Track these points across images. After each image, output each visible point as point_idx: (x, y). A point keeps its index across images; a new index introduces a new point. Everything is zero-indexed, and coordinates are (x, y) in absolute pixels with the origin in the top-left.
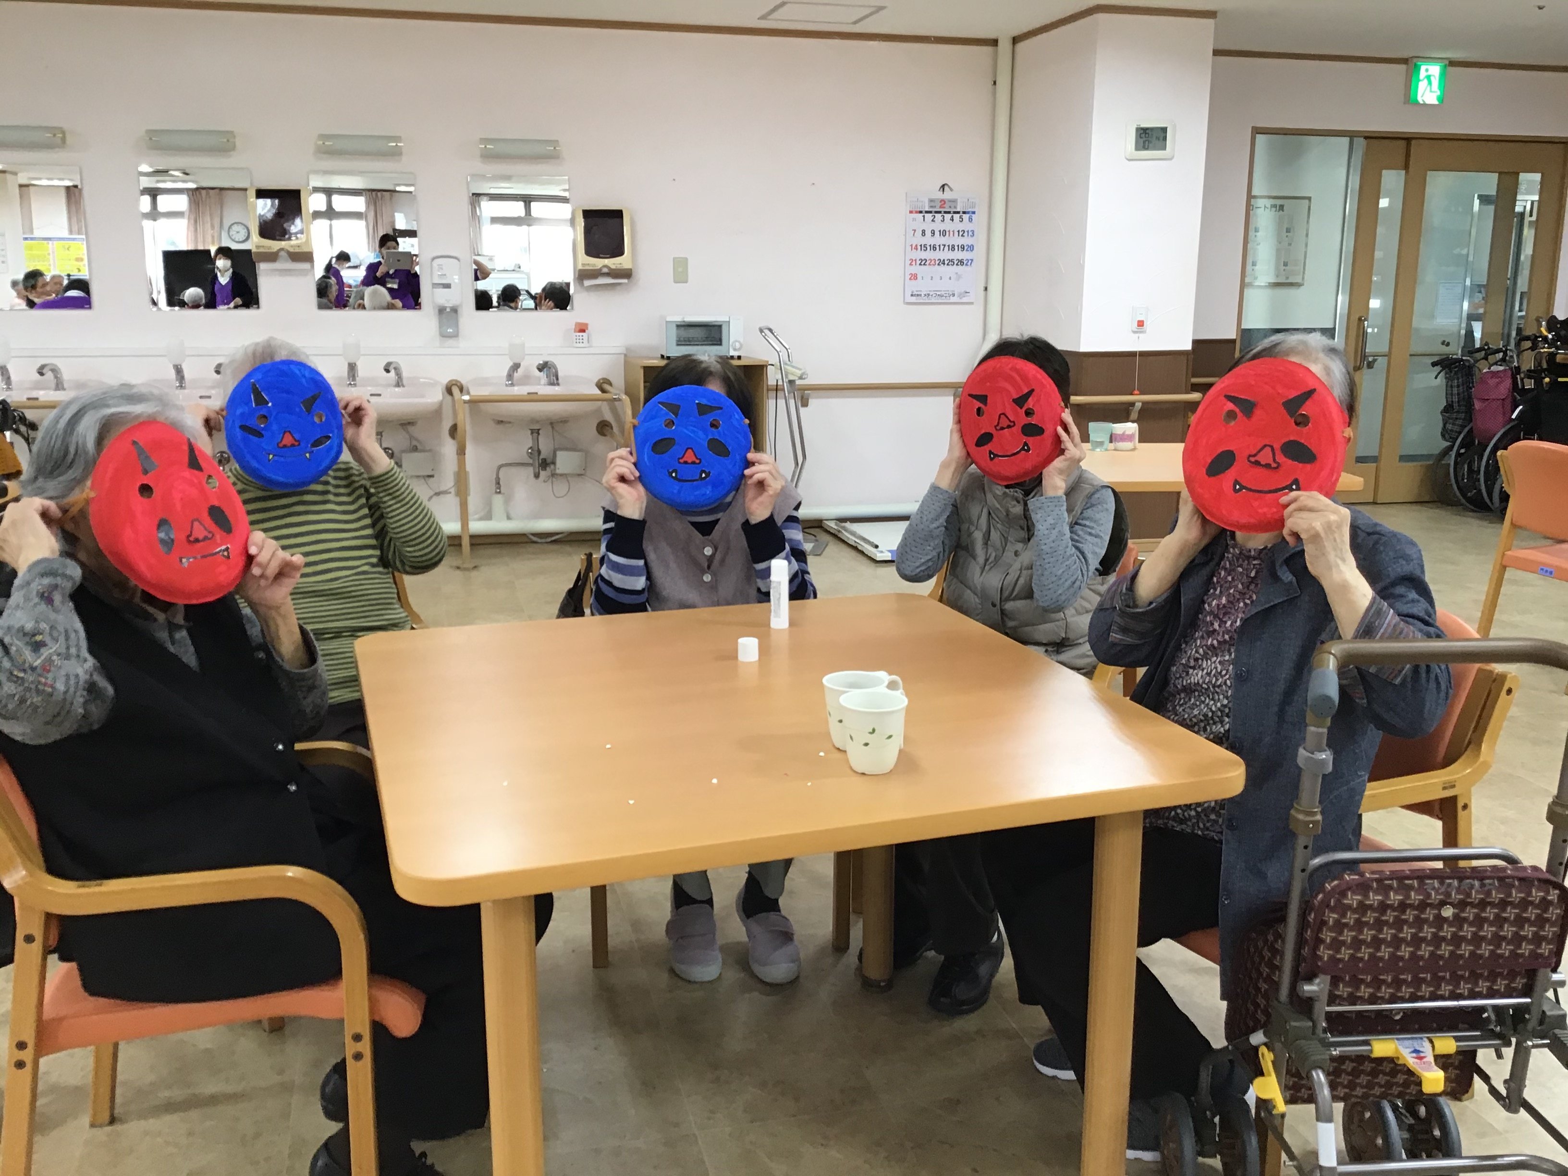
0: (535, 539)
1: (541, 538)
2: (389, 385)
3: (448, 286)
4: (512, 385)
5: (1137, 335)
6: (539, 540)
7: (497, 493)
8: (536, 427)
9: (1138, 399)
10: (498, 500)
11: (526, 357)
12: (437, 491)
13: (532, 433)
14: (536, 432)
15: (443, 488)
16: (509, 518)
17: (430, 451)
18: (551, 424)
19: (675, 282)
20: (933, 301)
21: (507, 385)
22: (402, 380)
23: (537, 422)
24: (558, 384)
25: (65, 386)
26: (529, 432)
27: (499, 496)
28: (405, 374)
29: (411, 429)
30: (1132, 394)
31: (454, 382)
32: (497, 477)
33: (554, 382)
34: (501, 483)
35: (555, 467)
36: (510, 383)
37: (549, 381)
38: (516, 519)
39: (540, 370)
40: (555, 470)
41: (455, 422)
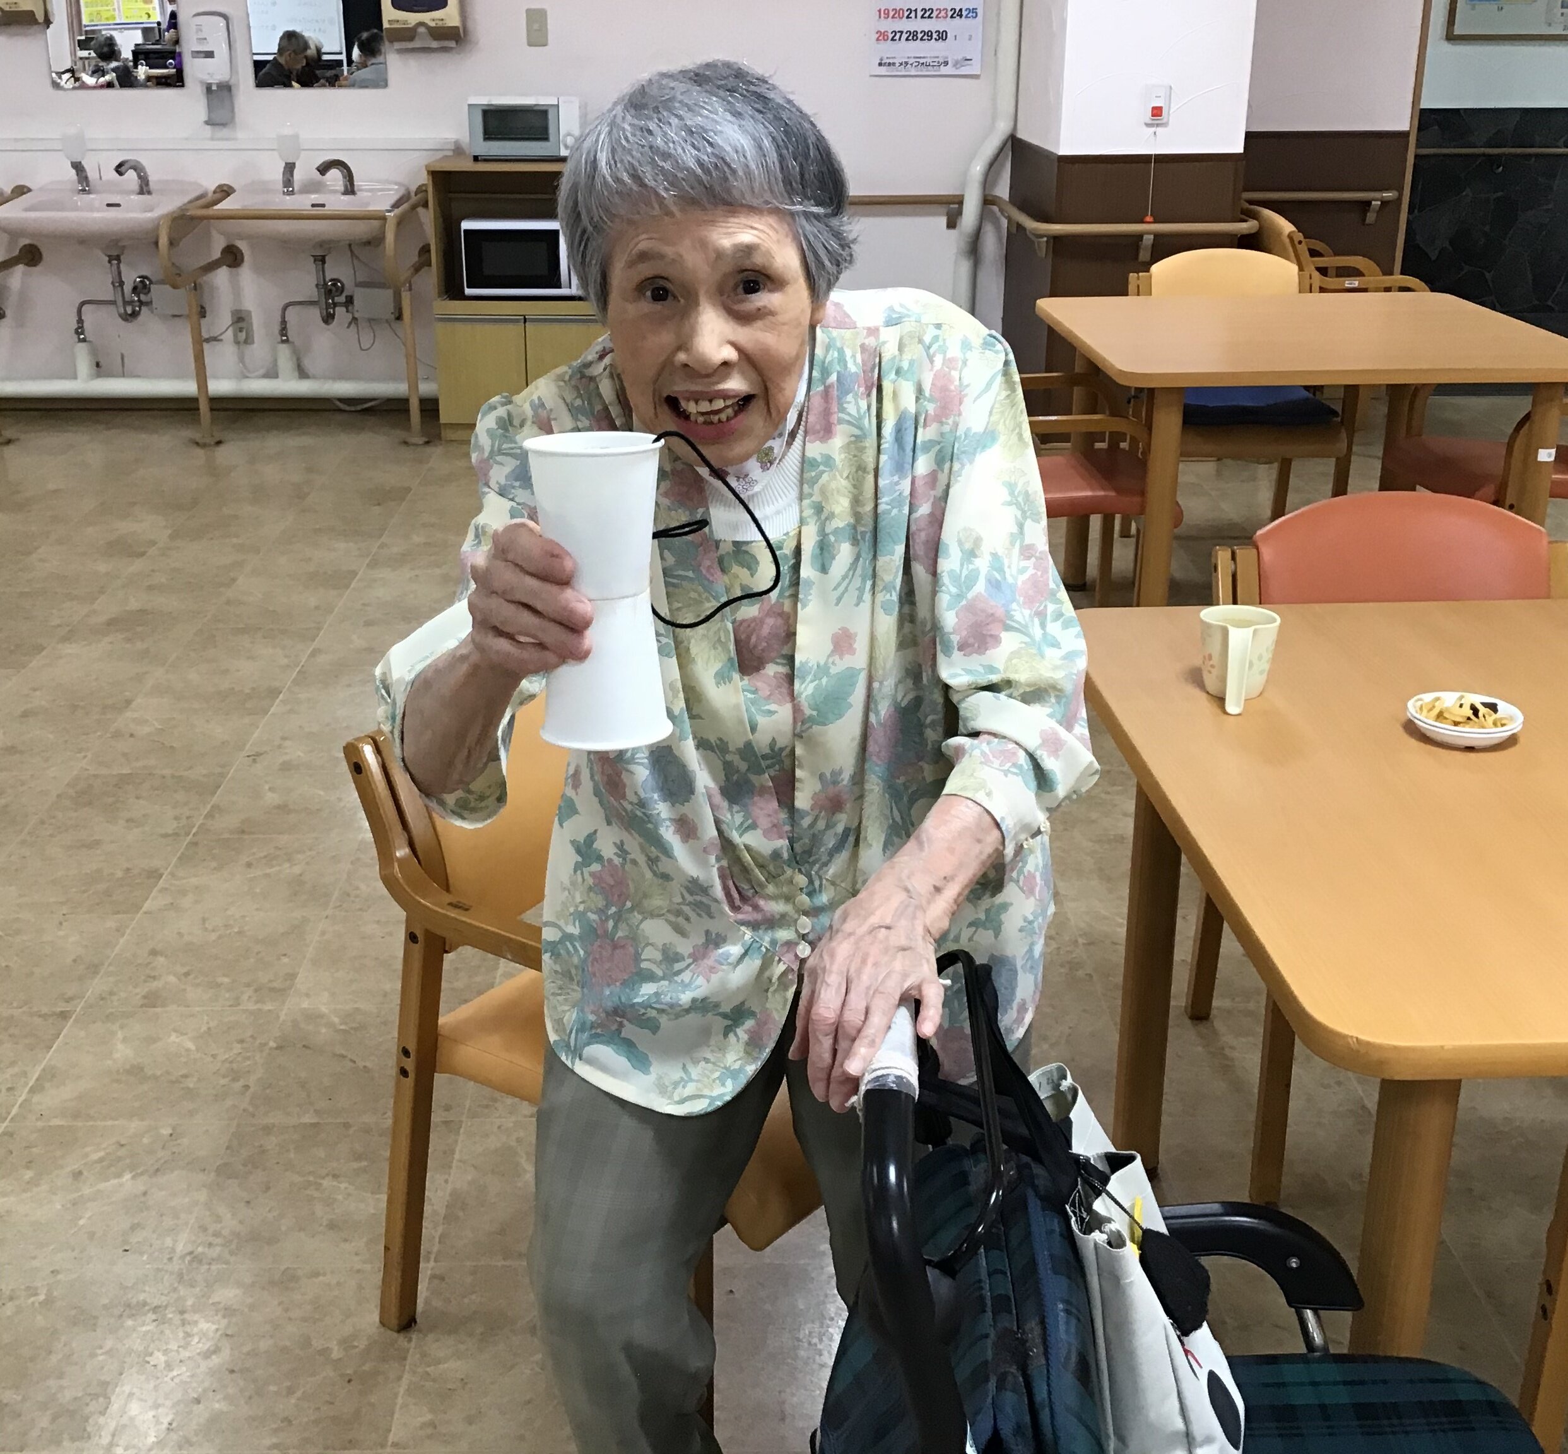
0: (342, 406)
1: (349, 405)
2: (132, 192)
3: (210, 55)
4: (292, 193)
5: (1153, 129)
6: (347, 408)
7: (283, 342)
8: (319, 253)
9: (1149, 228)
10: (285, 352)
11: (303, 154)
12: (207, 337)
13: (314, 261)
14: (321, 260)
15: (217, 333)
16: (303, 376)
18: (350, 248)
19: (530, 44)
20: (913, 73)
21: (284, 193)
22: (147, 184)
24: (353, 193)
26: (312, 259)
27: (284, 346)
28: (153, 177)
30: (1142, 222)
31: (224, 188)
32: (283, 320)
33: (349, 191)
34: (288, 328)
35: (353, 308)
36: (291, 191)
37: (342, 189)
38: (313, 378)
39: (322, 170)
40: (354, 312)
41: (231, 243)
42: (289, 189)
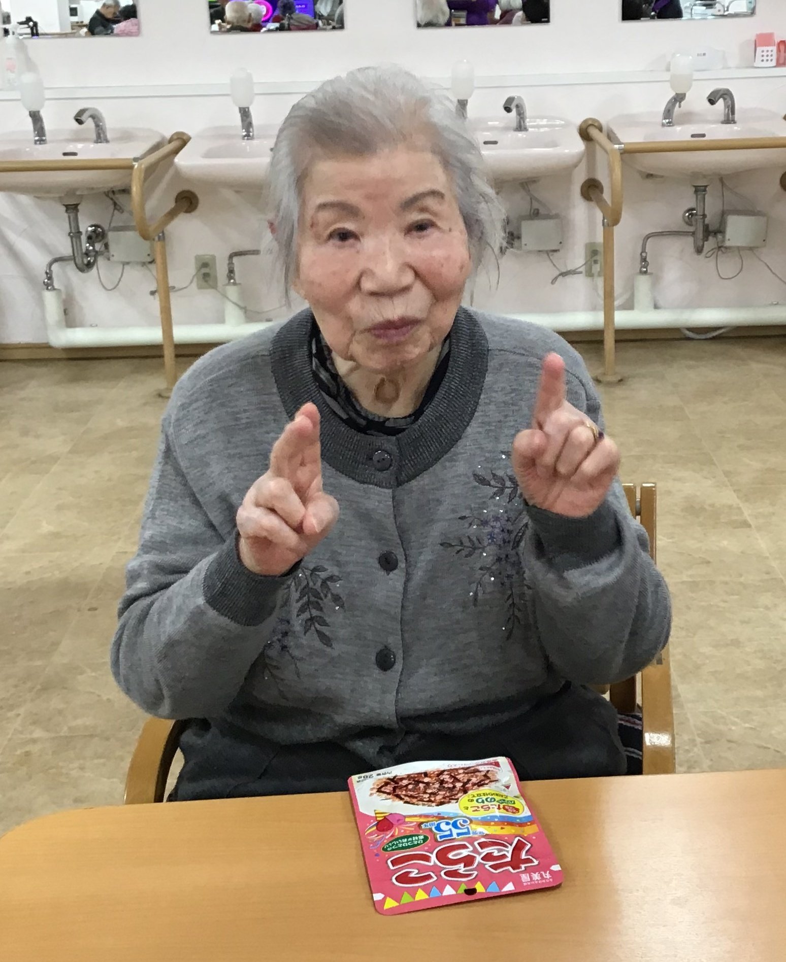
0: (690, 335)
1: (698, 334)
2: (506, 129)
4: (670, 124)
6: (698, 337)
7: (642, 273)
8: (700, 183)
10: (643, 284)
11: (694, 84)
12: (564, 271)
13: (696, 192)
14: (700, 191)
15: (570, 267)
16: (656, 307)
17: (557, 216)
18: (721, 180)
21: (663, 125)
22: (524, 121)
23: (705, 176)
24: (734, 122)
25: (109, 136)
26: (691, 189)
27: (645, 277)
28: (529, 113)
29: (532, 188)
31: (590, 122)
32: (644, 251)
33: (729, 119)
34: (648, 259)
35: (724, 237)
36: (669, 123)
37: (722, 118)
38: (665, 308)
39: (712, 102)
40: (723, 241)
41: (591, 177)
42: (667, 121)
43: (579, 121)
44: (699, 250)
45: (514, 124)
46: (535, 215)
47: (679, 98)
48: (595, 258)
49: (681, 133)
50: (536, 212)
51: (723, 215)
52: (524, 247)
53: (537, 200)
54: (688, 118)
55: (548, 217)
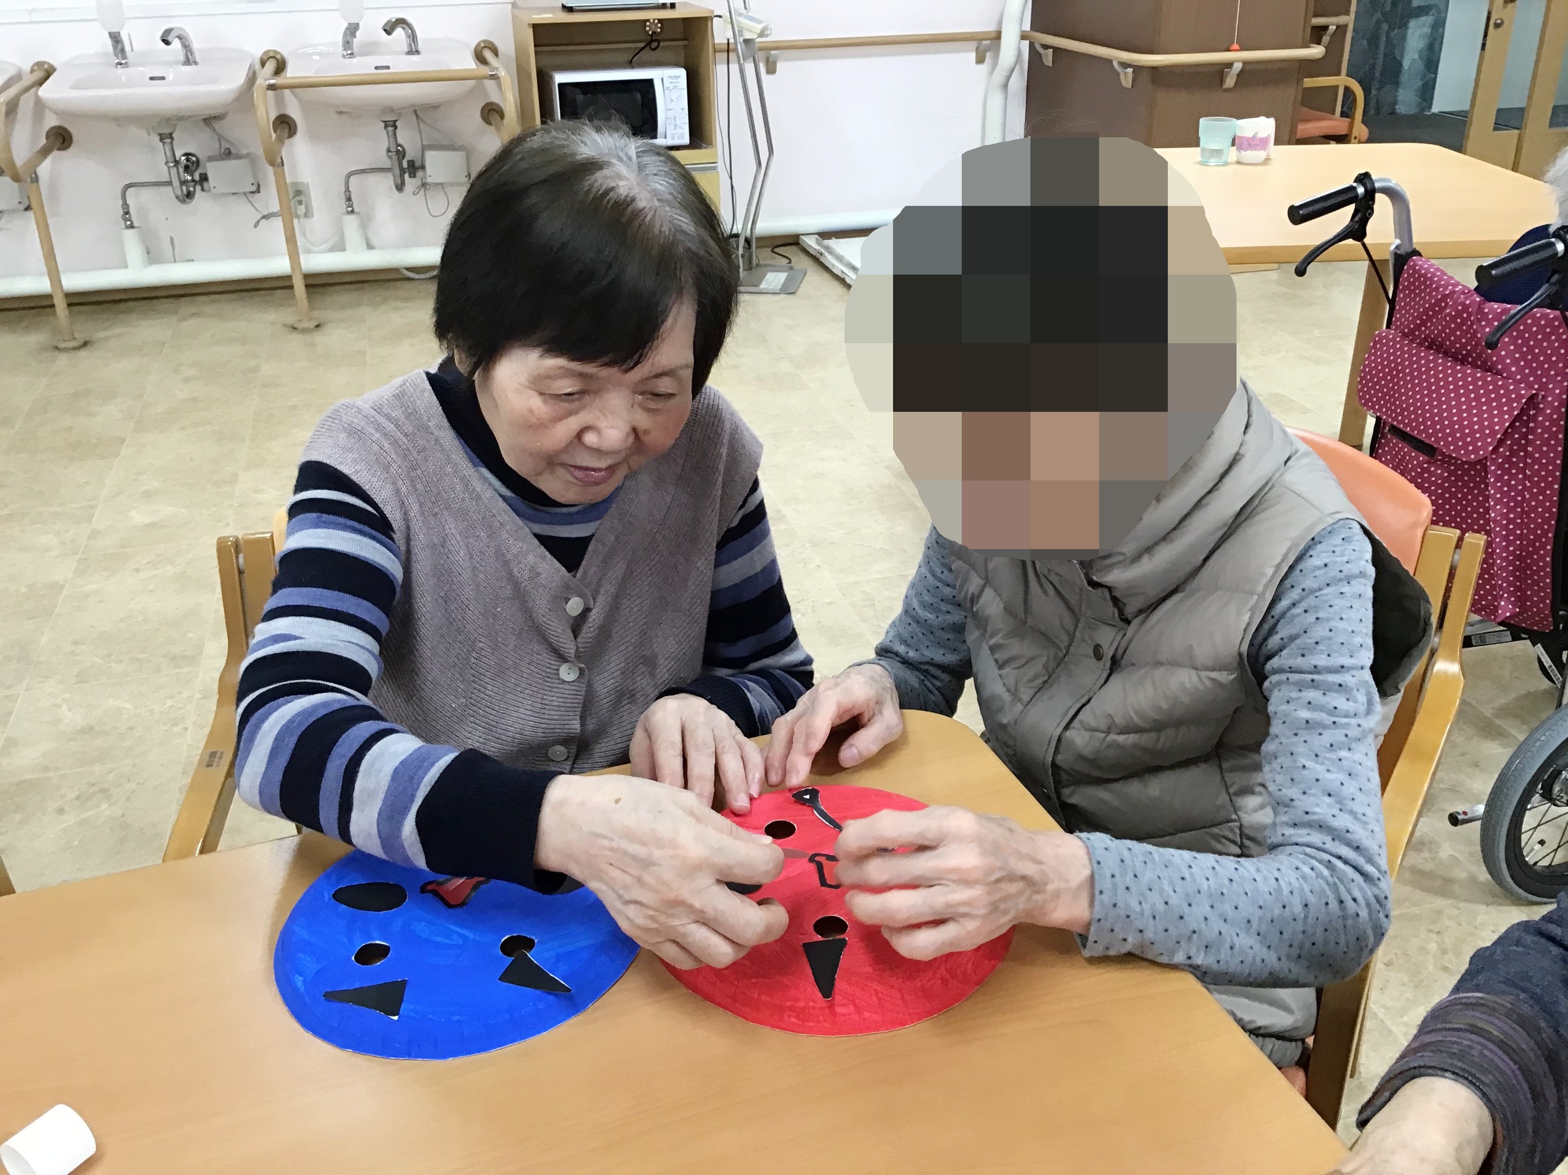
0: (409, 275)
1: (418, 273)
2: (177, 62)
4: (351, 57)
6: (417, 276)
7: (348, 213)
8: (391, 118)
9: (1238, 57)
12: (265, 213)
13: (386, 127)
14: (392, 125)
15: (272, 209)
16: (370, 246)
17: (247, 156)
18: (415, 112)
21: (344, 56)
22: (192, 54)
23: (396, 110)
24: (417, 52)
26: (383, 125)
27: (353, 217)
28: (196, 45)
29: (217, 125)
30: (1228, 50)
31: (272, 54)
32: (348, 190)
33: (413, 51)
34: (353, 198)
35: (425, 173)
36: (352, 54)
37: (406, 49)
38: (381, 248)
39: (389, 29)
40: (425, 178)
41: (282, 112)
42: (349, 52)
43: (259, 53)
44: (400, 187)
45: (182, 58)
46: (228, 154)
47: (352, 30)
48: (298, 198)
49: (362, 66)
50: (227, 151)
51: (424, 149)
52: (213, 190)
53: (228, 141)
54: (371, 48)
55: (239, 157)
